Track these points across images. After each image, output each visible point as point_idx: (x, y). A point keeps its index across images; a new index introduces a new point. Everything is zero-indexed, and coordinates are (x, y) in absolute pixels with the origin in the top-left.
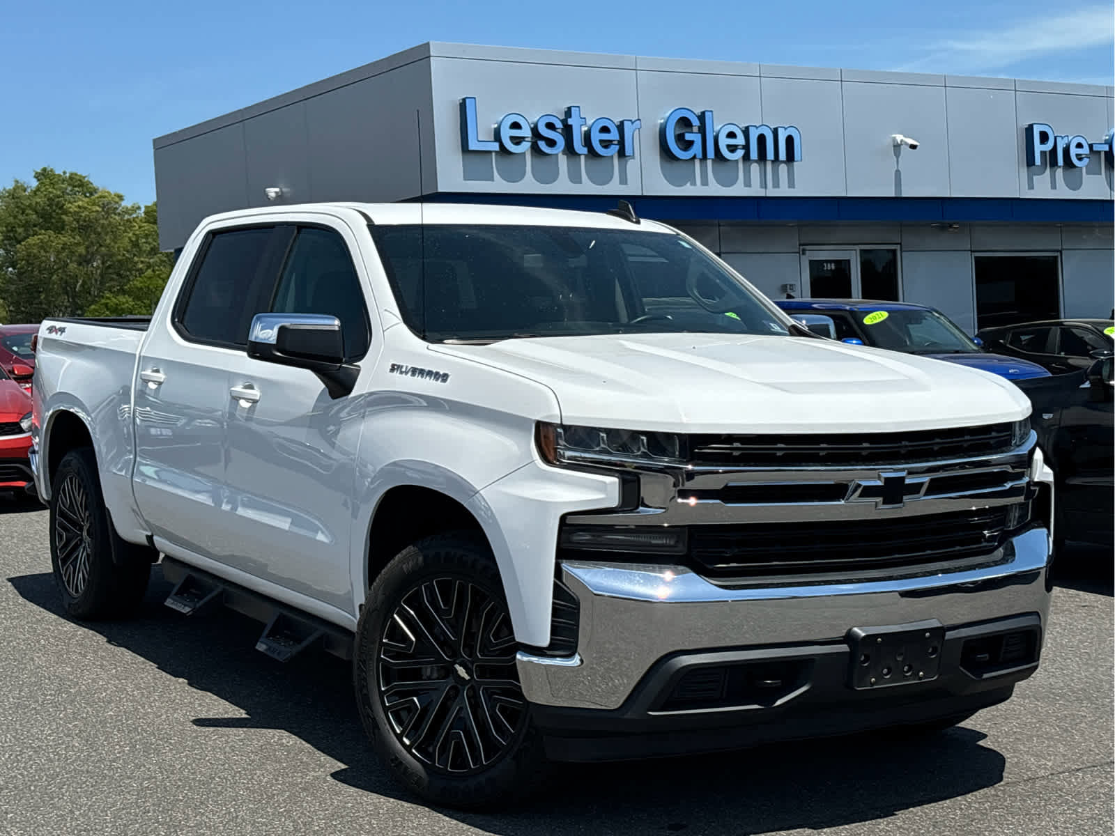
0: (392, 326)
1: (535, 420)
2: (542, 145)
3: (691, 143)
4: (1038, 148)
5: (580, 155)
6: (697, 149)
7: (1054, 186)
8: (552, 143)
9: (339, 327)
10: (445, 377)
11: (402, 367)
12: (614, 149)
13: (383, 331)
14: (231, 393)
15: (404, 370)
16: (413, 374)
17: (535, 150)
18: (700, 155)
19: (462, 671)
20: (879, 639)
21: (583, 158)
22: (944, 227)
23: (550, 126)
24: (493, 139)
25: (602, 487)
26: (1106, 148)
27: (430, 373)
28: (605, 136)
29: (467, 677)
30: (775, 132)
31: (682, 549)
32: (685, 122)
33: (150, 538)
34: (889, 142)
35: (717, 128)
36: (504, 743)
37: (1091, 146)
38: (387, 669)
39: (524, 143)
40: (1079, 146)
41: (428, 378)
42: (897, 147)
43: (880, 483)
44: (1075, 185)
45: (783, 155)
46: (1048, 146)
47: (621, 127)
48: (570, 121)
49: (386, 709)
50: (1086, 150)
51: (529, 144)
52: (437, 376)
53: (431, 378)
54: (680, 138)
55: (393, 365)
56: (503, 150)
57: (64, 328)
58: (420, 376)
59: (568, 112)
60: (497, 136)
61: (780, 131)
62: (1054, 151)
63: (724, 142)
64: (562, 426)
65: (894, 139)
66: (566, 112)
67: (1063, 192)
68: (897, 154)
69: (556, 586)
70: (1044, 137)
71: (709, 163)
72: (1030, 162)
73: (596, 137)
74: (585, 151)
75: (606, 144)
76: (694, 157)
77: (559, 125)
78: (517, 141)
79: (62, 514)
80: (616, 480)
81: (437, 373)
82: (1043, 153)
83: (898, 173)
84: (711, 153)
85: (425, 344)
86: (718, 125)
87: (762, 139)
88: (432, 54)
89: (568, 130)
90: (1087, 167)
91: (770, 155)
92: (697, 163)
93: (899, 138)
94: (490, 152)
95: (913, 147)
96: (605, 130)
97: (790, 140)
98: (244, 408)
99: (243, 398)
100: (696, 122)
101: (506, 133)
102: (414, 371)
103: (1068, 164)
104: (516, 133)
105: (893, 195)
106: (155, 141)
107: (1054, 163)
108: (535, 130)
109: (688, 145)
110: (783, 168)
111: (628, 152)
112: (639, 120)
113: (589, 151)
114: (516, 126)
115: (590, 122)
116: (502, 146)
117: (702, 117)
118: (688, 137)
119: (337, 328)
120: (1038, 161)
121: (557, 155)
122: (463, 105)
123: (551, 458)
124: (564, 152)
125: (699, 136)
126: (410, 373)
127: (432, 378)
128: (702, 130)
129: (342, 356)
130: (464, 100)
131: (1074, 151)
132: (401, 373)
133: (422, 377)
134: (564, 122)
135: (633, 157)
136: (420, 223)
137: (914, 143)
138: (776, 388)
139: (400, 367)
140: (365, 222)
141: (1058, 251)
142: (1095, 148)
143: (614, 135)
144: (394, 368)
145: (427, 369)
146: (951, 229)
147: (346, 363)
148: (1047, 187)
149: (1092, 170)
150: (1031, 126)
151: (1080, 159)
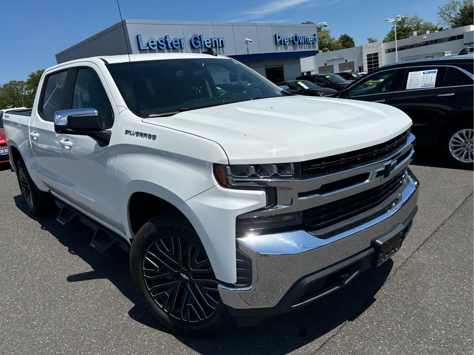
0: (123, 111)
1: (212, 163)
2: (160, 46)
3: (198, 44)
4: (278, 40)
5: (170, 49)
6: (200, 45)
7: (282, 49)
8: (163, 46)
9: (98, 114)
10: (154, 137)
11: (131, 131)
12: (179, 46)
13: (119, 114)
14: (60, 143)
15: (132, 133)
16: (137, 136)
17: (159, 48)
18: (201, 47)
19: (184, 276)
20: (387, 243)
21: (171, 49)
22: (258, 61)
23: (162, 41)
24: (147, 46)
25: (257, 197)
26: (292, 39)
27: (145, 135)
28: (176, 43)
29: (188, 278)
30: (218, 39)
31: (300, 221)
32: (196, 38)
33: (50, 191)
34: (244, 41)
35: (204, 40)
36: (214, 308)
37: (289, 39)
38: (149, 281)
39: (155, 46)
40: (287, 39)
41: (145, 138)
42: (247, 41)
43: (383, 169)
44: (286, 48)
45: (221, 46)
46: (280, 40)
47: (180, 41)
48: (167, 40)
49: (153, 298)
50: (288, 40)
51: (157, 47)
52: (150, 136)
53: (146, 138)
54: (195, 43)
55: (126, 131)
56: (150, 49)
57: (9, 116)
58: (141, 137)
59: (166, 37)
60: (148, 45)
61: (219, 39)
62: (281, 41)
63: (206, 43)
64: (229, 165)
65: (246, 40)
66: (165, 37)
67: (284, 51)
68: (247, 44)
69: (237, 252)
70: (279, 37)
71: (203, 48)
72: (276, 44)
73: (174, 44)
74: (171, 47)
75: (177, 45)
76: (199, 47)
77: (164, 41)
78: (153, 46)
79: (22, 182)
80: (264, 192)
81: (150, 135)
82: (279, 41)
83: (248, 48)
84: (203, 46)
85: (141, 119)
86: (204, 39)
87: (215, 41)
88: (126, 23)
89: (166, 42)
90: (288, 44)
91: (218, 46)
92: (200, 49)
93: (247, 39)
94: (147, 50)
95: (251, 41)
96: (176, 41)
97: (222, 41)
98: (67, 149)
99: (66, 146)
100: (199, 38)
101: (150, 44)
102: (138, 134)
103: (285, 44)
104: (153, 44)
105: (247, 54)
106: (56, 55)
107: (281, 44)
108: (158, 43)
109: (197, 44)
110: (221, 49)
111: (183, 47)
112: (184, 38)
113: (173, 47)
114: (152, 42)
115: (172, 40)
116: (150, 48)
117: (200, 37)
118: (197, 42)
119: (96, 115)
120: (278, 44)
121: (164, 49)
122: (137, 37)
123: (225, 183)
124: (166, 48)
125: (200, 42)
126: (135, 135)
127: (148, 138)
128: (200, 40)
129: (101, 128)
130: (137, 36)
131: (285, 40)
132: (131, 135)
133: (142, 137)
134: (165, 40)
135: (184, 48)
136: (129, 61)
137: (251, 40)
138: (328, 126)
139: (130, 132)
140: (104, 63)
141: (282, 65)
142: (290, 39)
143: (178, 43)
144: (127, 132)
145: (144, 132)
147: (103, 130)
148: (280, 50)
149: (289, 45)
150: (276, 35)
151: (287, 42)
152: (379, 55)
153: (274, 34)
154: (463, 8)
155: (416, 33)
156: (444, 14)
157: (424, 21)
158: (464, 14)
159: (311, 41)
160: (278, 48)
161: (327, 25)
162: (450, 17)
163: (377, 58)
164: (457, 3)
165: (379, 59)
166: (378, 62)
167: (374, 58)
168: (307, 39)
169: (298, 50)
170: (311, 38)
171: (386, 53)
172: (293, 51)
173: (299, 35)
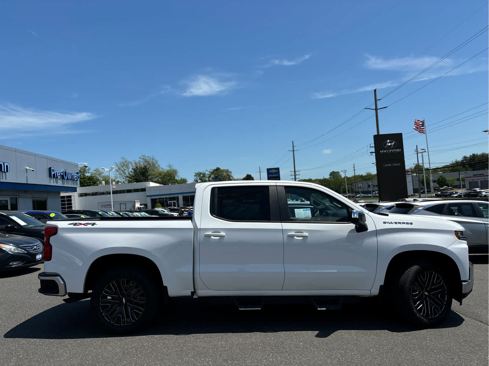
4: (53, 173)
7: (54, 183)
13: (367, 214)
14: (287, 235)
26: (63, 174)
33: (193, 292)
34: (24, 169)
37: (60, 173)
41: (403, 224)
42: (27, 170)
45: (6, 171)
46: (54, 173)
58: (399, 224)
61: (5, 164)
65: (26, 168)
67: (55, 184)
68: (27, 172)
70: (53, 170)
72: (51, 176)
82: (53, 174)
83: (27, 177)
87: (1, 165)
91: (3, 170)
93: (28, 168)
95: (33, 171)
97: (7, 166)
98: (299, 239)
99: (296, 236)
103: (57, 177)
105: (26, 183)
107: (54, 177)
110: (4, 174)
126: (394, 224)
127: (406, 224)
131: (58, 174)
132: (390, 224)
137: (32, 169)
139: (388, 222)
144: (385, 223)
146: (29, 192)
148: (52, 183)
149: (60, 179)
150: (51, 168)
151: (59, 176)
152: (72, 198)
153: (49, 167)
154: (134, 168)
155: (104, 183)
156: (120, 169)
157: (104, 174)
158: (136, 172)
159: (76, 178)
160: (51, 180)
161: (88, 166)
162: (125, 173)
163: (71, 200)
164: (129, 162)
165: (73, 202)
166: (71, 204)
167: (68, 201)
168: (73, 175)
169: (65, 185)
170: (75, 176)
171: (79, 196)
172: (62, 186)
173: (68, 172)
